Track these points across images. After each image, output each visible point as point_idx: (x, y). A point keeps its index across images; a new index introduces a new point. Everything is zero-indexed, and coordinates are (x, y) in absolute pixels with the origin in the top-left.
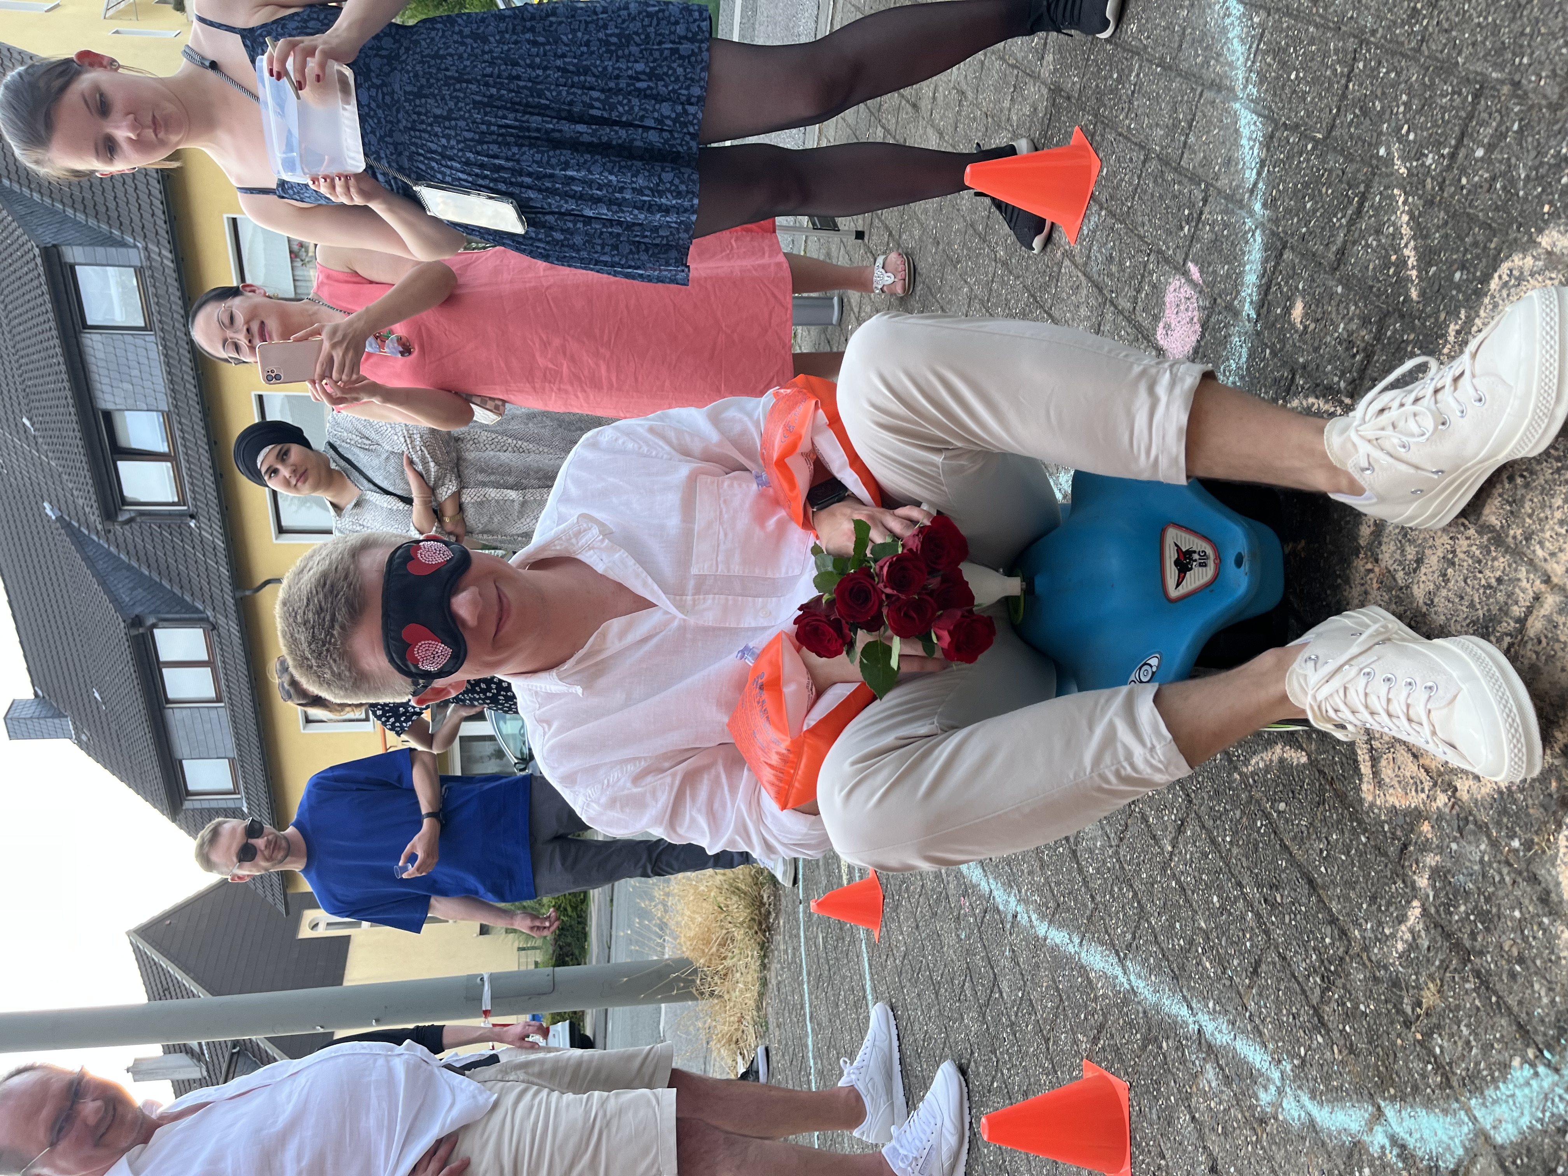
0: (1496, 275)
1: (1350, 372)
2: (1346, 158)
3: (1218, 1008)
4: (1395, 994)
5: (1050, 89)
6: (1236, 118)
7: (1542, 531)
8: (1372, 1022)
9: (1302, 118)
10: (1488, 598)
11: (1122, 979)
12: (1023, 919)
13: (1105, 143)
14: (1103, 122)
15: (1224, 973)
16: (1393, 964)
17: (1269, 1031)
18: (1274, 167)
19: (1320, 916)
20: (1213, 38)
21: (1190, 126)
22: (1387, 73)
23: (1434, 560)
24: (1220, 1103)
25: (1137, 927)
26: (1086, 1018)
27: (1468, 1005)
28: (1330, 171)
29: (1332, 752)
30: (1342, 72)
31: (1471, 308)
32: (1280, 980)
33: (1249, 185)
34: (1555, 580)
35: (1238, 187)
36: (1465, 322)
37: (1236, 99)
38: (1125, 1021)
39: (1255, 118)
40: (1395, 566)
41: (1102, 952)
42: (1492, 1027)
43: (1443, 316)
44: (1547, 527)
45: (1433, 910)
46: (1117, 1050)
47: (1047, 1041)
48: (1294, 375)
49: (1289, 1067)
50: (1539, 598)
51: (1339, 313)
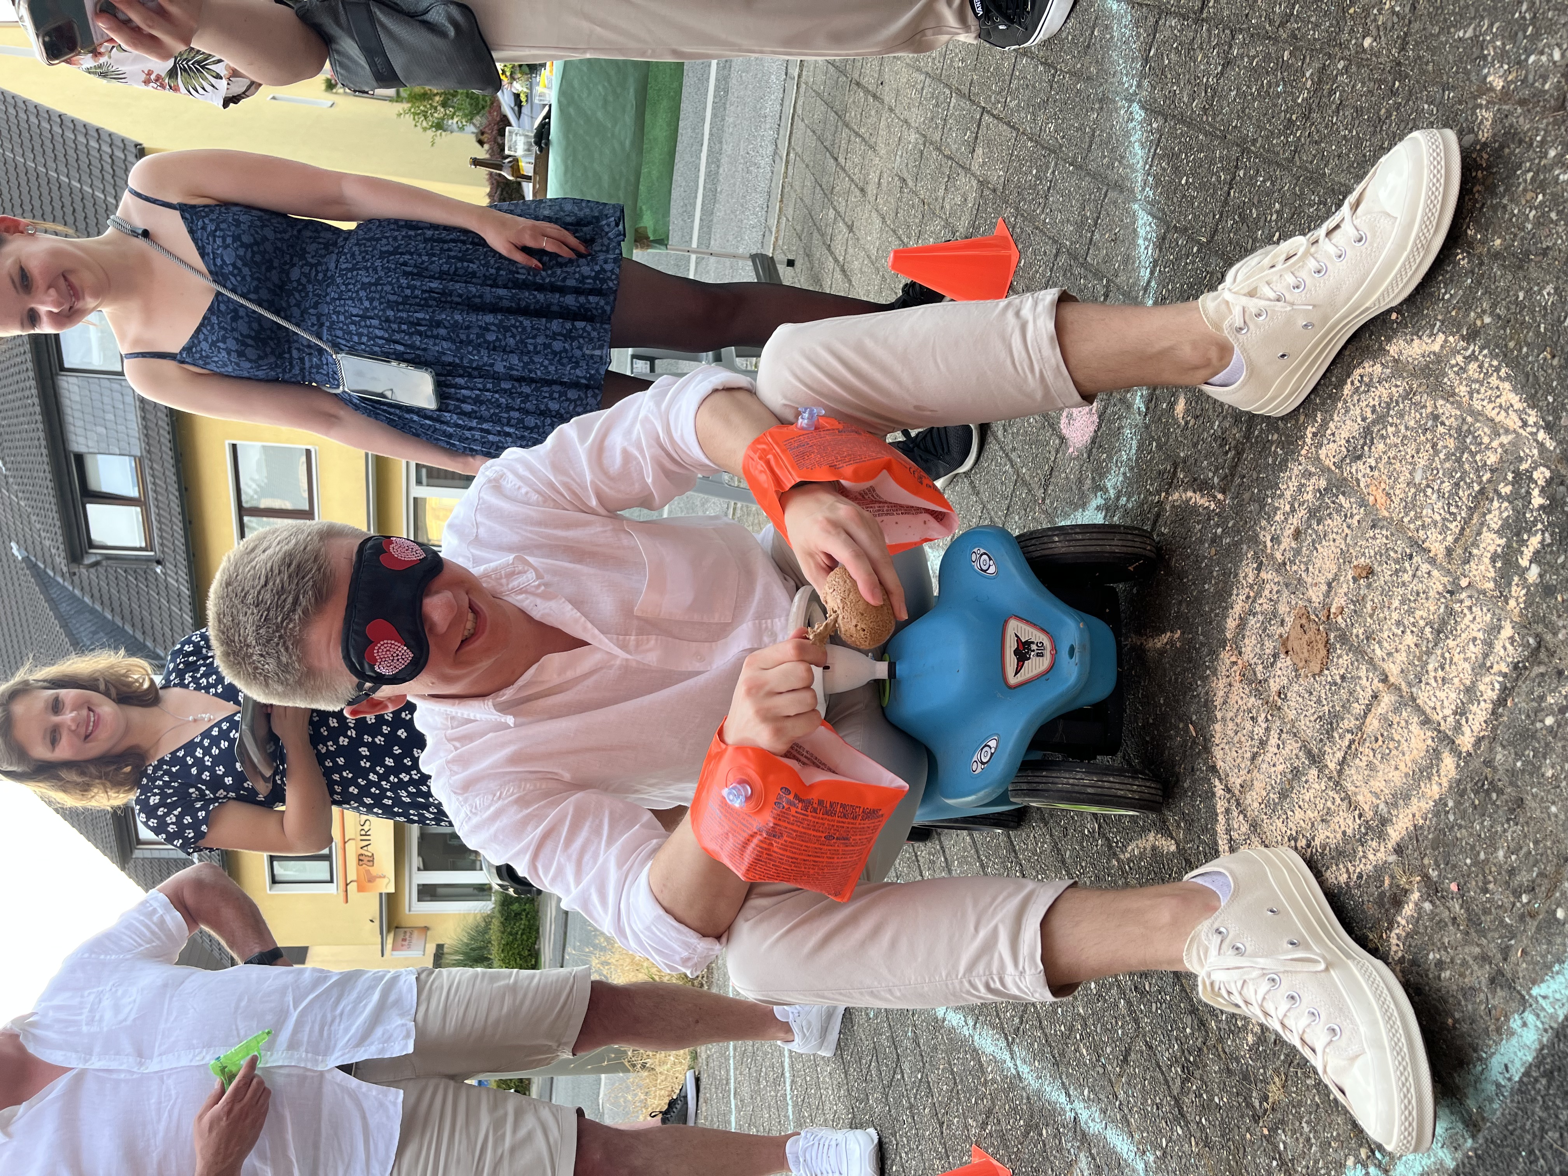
0: (1349, 381)
1: (1223, 468)
3: (1092, 1096)
4: (1245, 1087)
5: (979, 181)
6: (1134, 219)
7: (1381, 631)
8: (1225, 1115)
9: (1190, 221)
10: (1333, 695)
11: (1009, 1063)
13: (1023, 236)
14: (1022, 215)
15: (1098, 1060)
16: (1244, 1057)
17: (1135, 1121)
18: (1165, 267)
19: (1184, 1005)
20: (1118, 140)
21: (1096, 224)
22: (1264, 181)
25: (1026, 1011)
26: (976, 1102)
27: (1309, 1102)
28: (1212, 274)
29: (1197, 842)
30: (1225, 179)
31: (1326, 412)
32: (1146, 1070)
33: (1143, 283)
34: (1392, 679)
35: (1135, 284)
36: (1321, 426)
37: (1135, 200)
38: (1010, 1107)
39: (1151, 219)
40: (1255, 659)
41: (993, 1036)
42: (1330, 1124)
43: (1302, 418)
44: (1386, 627)
46: (1002, 1137)
47: (941, 1124)
48: (1176, 468)
49: (1152, 1158)
50: (1376, 697)
51: (1215, 411)
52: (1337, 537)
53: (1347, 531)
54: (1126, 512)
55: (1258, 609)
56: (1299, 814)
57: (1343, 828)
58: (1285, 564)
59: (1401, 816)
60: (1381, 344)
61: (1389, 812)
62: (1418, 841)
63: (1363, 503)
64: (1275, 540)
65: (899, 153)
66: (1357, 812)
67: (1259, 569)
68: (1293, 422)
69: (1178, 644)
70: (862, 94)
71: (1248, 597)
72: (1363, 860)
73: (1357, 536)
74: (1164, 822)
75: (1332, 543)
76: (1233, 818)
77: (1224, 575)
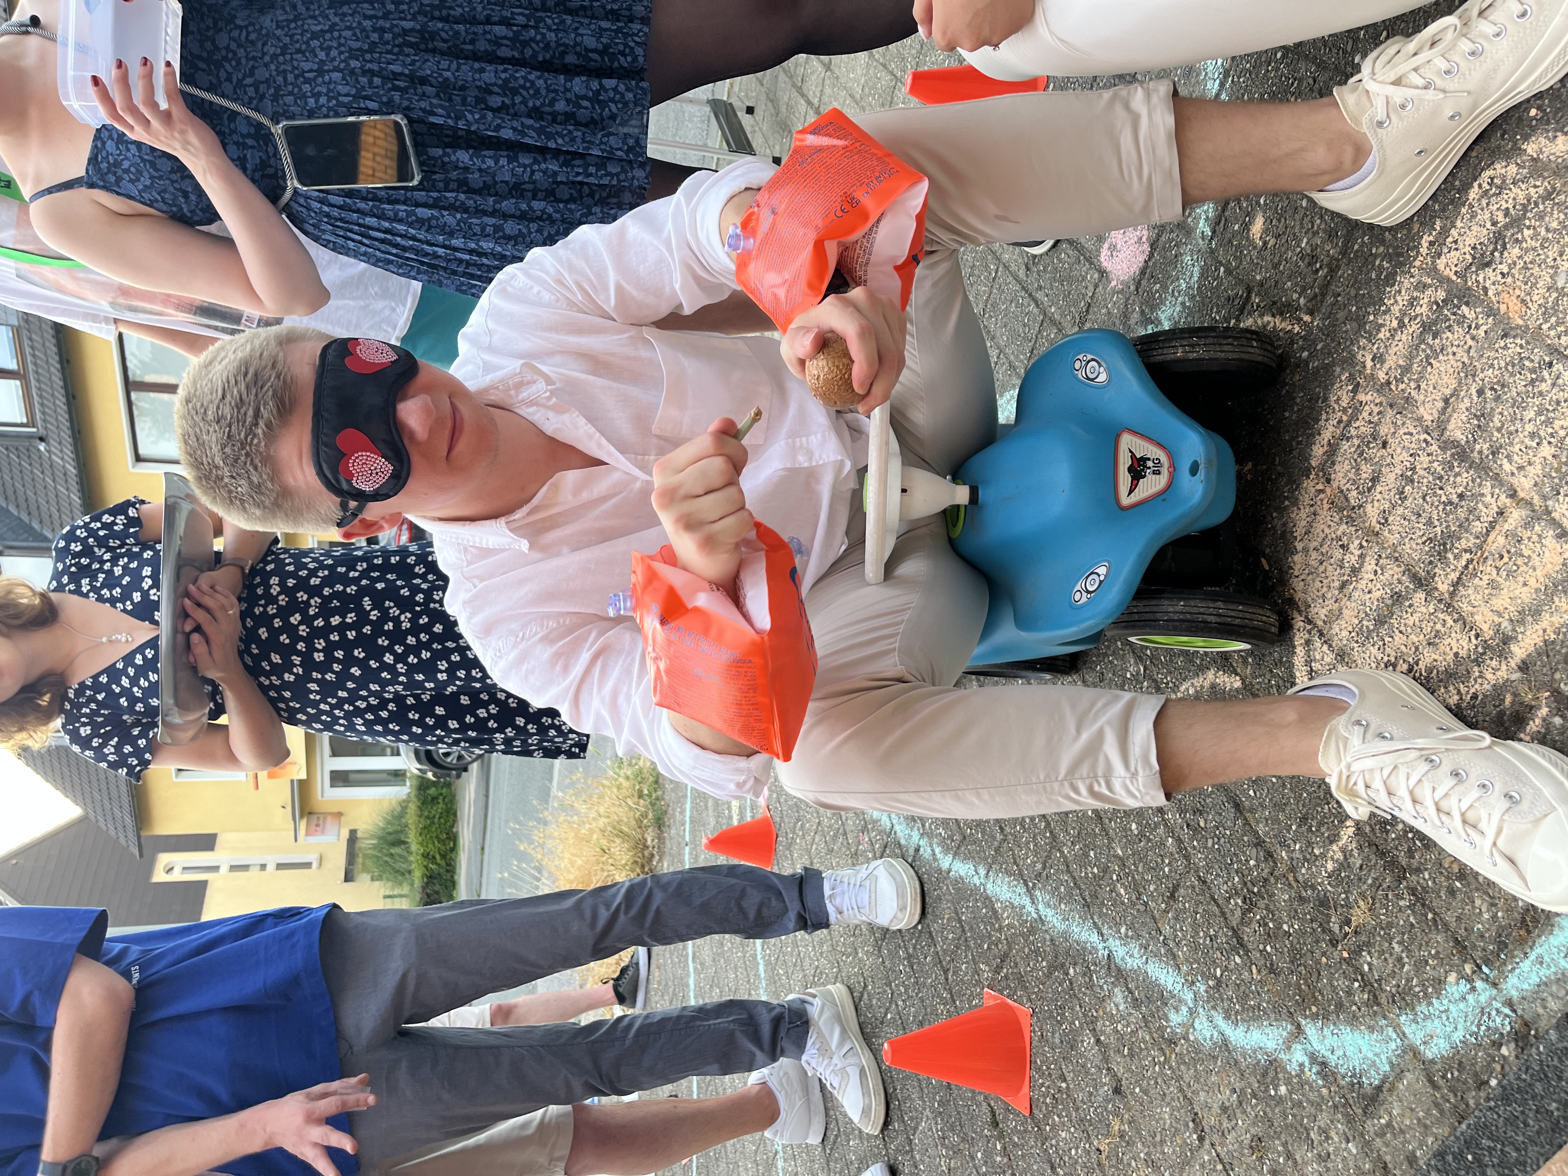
0: (1476, 184)
1: (1311, 288)
2: (1318, 66)
3: (1130, 933)
4: (1322, 913)
7: (1511, 444)
8: (1295, 941)
10: (1447, 515)
11: (1030, 908)
12: (926, 852)
15: (1139, 898)
16: (1321, 884)
17: (1184, 954)
18: (1239, 78)
19: (1245, 839)
23: (1392, 476)
24: (1128, 1026)
25: (1049, 857)
26: (989, 948)
27: (1401, 922)
28: (1300, 80)
29: (1268, 676)
31: (1447, 218)
32: (1198, 903)
34: (1521, 494)
36: (1440, 233)
38: (1030, 949)
40: (1348, 486)
41: (1009, 883)
42: (1428, 944)
43: (1416, 227)
44: (1517, 440)
45: (1368, 829)
46: (1020, 978)
47: (946, 971)
48: (1249, 293)
49: (1203, 988)
50: (1502, 513)
51: (1302, 228)
52: (1458, 350)
53: (1470, 342)
55: (1353, 432)
56: (1399, 639)
57: (1455, 650)
58: (1389, 383)
59: (1528, 633)
60: (1515, 143)
61: (1514, 630)
62: (1548, 656)
63: (1491, 312)
64: (1378, 359)
66: (1473, 632)
68: (1405, 232)
69: (1249, 477)
71: (1340, 422)
72: (1479, 681)
73: (1483, 348)
74: (1227, 659)
75: (1451, 357)
76: (1315, 649)
77: (1309, 401)
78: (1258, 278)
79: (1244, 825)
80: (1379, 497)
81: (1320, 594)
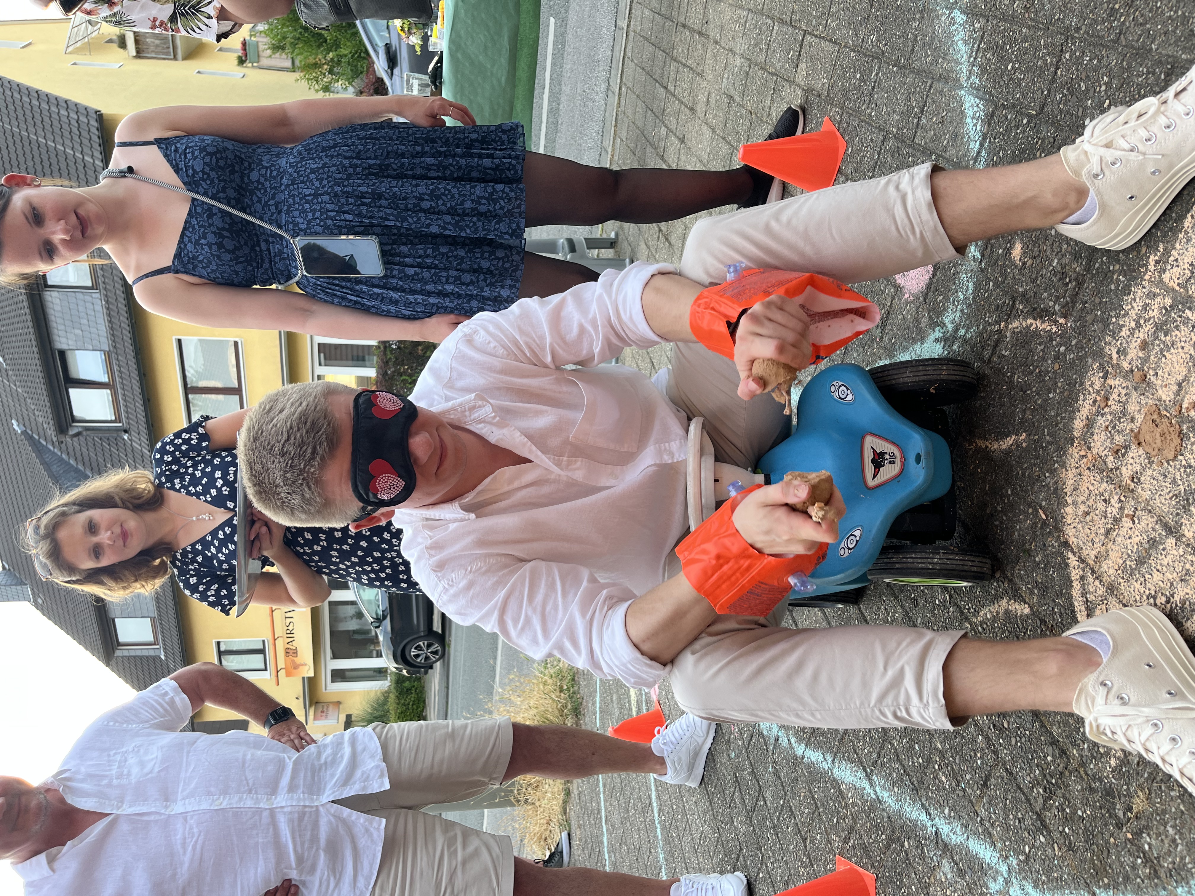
0: (1189, 215)
1: (1064, 297)
2: (1056, 128)
4: (1109, 801)
5: (803, 90)
6: (961, 102)
8: (1088, 824)
9: (1018, 99)
10: (1188, 476)
11: (869, 790)
12: (784, 742)
13: (850, 129)
14: (848, 113)
15: (958, 785)
16: (1107, 777)
17: (998, 833)
18: (995, 139)
19: (1042, 738)
20: (941, 41)
21: (922, 111)
22: (1091, 60)
24: (955, 891)
25: (882, 748)
26: (838, 822)
27: (1173, 810)
28: (1043, 139)
29: (1051, 604)
30: (1051, 61)
31: (1168, 242)
32: (1007, 791)
33: (973, 154)
35: (964, 156)
36: (1163, 254)
37: (961, 87)
38: (872, 824)
39: (978, 101)
40: (1106, 452)
41: (851, 768)
43: (1144, 250)
46: (865, 848)
47: (805, 840)
48: (1014, 301)
49: (1015, 862)
51: (1053, 251)
52: (1187, 345)
54: (965, 341)
55: (1107, 410)
56: (1157, 576)
58: (1132, 371)
64: (1122, 352)
65: (726, 76)
67: (1105, 377)
69: (1024, 445)
70: (688, 33)
71: (1095, 401)
74: (1016, 590)
75: (1180, 350)
76: (1089, 584)
77: (1069, 385)
78: (1020, 290)
79: (1041, 727)
80: (1131, 461)
81: (1090, 539)
